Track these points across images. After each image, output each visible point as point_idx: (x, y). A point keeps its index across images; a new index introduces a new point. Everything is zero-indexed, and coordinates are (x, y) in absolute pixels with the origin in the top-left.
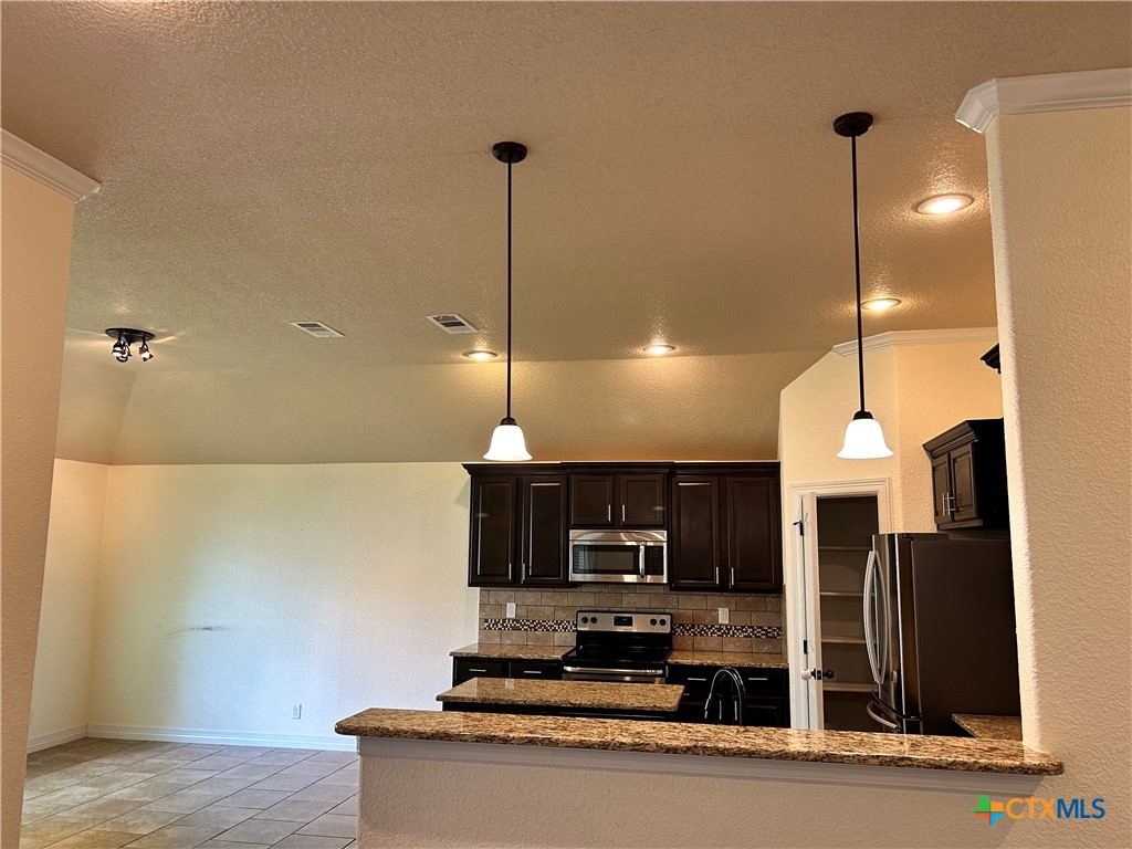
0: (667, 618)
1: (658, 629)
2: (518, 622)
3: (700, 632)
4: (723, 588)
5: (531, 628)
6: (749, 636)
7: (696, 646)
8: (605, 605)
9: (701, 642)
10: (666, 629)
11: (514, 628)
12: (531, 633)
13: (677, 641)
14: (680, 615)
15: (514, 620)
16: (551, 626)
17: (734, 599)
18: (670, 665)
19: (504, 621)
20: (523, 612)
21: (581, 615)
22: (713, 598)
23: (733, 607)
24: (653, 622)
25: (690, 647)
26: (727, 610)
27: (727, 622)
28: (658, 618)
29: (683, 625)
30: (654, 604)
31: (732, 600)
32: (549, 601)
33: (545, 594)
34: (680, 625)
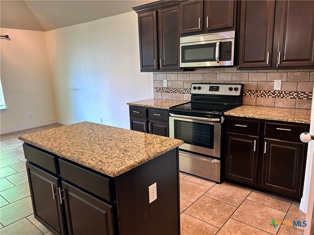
0: (239, 87)
1: (233, 93)
2: (168, 88)
3: (261, 95)
4: (272, 66)
5: (174, 92)
6: (294, 98)
7: (258, 103)
8: (207, 80)
9: (261, 101)
10: (238, 93)
11: (167, 92)
12: (174, 94)
13: (246, 99)
14: (249, 85)
15: (166, 88)
16: (182, 91)
17: (285, 74)
18: (225, 116)
19: (163, 88)
20: (170, 84)
21: (194, 85)
22: (271, 74)
23: (285, 79)
24: (231, 89)
25: (254, 104)
26: (280, 81)
27: (279, 89)
28: (233, 87)
29: (251, 91)
30: (234, 79)
31: (285, 75)
32: (181, 78)
33: (179, 75)
34: (249, 91)
